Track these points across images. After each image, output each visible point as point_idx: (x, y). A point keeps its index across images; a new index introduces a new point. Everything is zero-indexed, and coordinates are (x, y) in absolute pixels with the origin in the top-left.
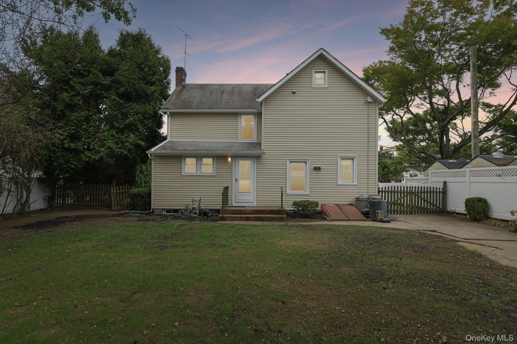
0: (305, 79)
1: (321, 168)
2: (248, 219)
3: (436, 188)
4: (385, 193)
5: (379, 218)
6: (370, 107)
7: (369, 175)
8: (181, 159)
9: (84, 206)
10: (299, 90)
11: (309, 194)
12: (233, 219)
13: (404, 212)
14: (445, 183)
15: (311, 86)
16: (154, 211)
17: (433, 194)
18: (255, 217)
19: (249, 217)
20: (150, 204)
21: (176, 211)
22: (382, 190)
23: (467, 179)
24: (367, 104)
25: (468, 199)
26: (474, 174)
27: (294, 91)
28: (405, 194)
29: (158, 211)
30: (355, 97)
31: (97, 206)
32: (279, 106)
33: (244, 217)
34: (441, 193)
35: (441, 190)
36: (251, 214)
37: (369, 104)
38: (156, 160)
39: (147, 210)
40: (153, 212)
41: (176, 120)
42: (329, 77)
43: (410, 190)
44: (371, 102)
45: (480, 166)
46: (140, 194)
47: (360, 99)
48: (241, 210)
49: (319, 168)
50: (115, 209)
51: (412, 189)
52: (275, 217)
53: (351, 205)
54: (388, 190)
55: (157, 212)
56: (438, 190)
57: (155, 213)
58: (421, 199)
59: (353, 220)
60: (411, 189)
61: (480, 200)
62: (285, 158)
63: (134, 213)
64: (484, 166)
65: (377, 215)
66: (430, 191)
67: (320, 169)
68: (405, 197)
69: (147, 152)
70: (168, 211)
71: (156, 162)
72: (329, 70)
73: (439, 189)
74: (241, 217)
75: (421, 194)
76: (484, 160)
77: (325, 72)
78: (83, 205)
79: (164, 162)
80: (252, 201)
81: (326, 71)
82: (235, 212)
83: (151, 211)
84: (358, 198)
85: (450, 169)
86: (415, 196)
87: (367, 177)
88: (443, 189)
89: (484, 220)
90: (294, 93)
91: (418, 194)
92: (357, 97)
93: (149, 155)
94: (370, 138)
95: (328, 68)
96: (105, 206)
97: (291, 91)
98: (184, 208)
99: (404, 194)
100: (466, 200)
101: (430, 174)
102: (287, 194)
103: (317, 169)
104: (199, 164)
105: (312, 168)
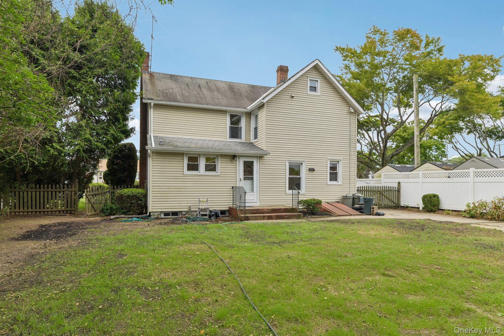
0: (302, 85)
1: (315, 169)
2: (270, 218)
3: (394, 187)
5: (375, 212)
6: (351, 116)
7: (351, 176)
9: (34, 213)
10: (296, 95)
11: (305, 193)
12: (256, 218)
14: (399, 183)
15: (306, 92)
16: (151, 214)
17: (392, 192)
18: (276, 216)
19: (271, 216)
20: (146, 207)
21: (175, 214)
23: (419, 180)
24: (349, 114)
25: (425, 195)
26: (425, 176)
27: (293, 95)
29: (156, 214)
30: (341, 107)
31: (53, 213)
32: (279, 109)
33: (266, 216)
34: (397, 192)
35: (397, 189)
36: (268, 213)
37: (351, 114)
38: (154, 157)
39: (144, 214)
40: (150, 216)
41: (159, 113)
42: (321, 86)
43: (377, 189)
44: (352, 113)
45: (429, 170)
46: (136, 196)
47: (344, 109)
48: (259, 209)
49: (313, 169)
50: (88, 214)
52: (293, 215)
53: (338, 202)
55: (154, 215)
56: (395, 189)
57: (152, 217)
58: (384, 196)
59: (354, 215)
61: (435, 196)
62: (285, 159)
63: (128, 218)
64: (432, 170)
65: (372, 210)
66: (389, 190)
68: (374, 195)
70: (166, 214)
71: (154, 159)
74: (264, 216)
75: (384, 192)
76: (432, 165)
77: (317, 81)
78: (32, 212)
79: (164, 160)
80: (255, 201)
81: (319, 80)
82: (255, 211)
83: (148, 214)
84: (346, 196)
85: (400, 172)
86: (380, 194)
87: (349, 178)
88: (398, 188)
89: (437, 211)
90: (292, 97)
91: (382, 192)
94: (351, 144)
95: (320, 78)
96: (69, 212)
97: (290, 95)
98: (187, 210)
99: (373, 192)
100: (424, 196)
101: (382, 176)
102: (287, 193)
103: (312, 170)
104: (202, 163)
105: (308, 169)
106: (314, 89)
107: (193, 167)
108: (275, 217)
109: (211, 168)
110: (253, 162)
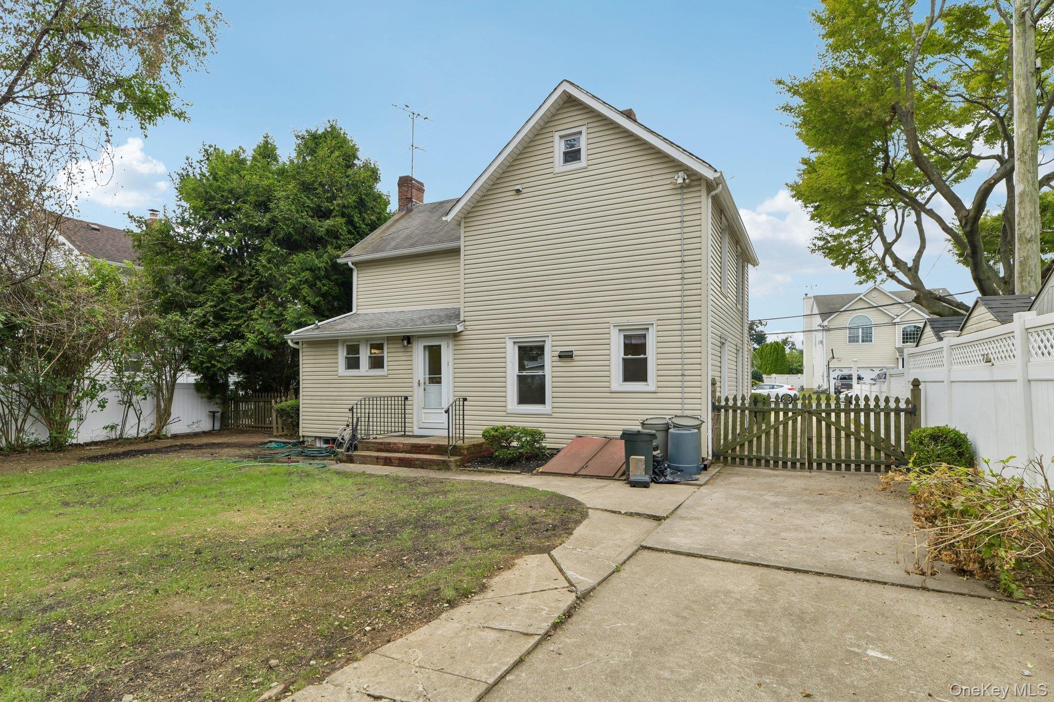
0: (540, 157)
1: (575, 353)
2: (385, 462)
3: (887, 400)
4: (735, 411)
6: (685, 196)
7: (686, 366)
8: (337, 347)
10: (527, 185)
11: (550, 412)
13: (785, 464)
14: (916, 384)
15: (554, 170)
16: (303, 439)
18: (400, 459)
19: (390, 458)
20: (298, 427)
22: (727, 403)
23: (945, 373)
24: (679, 191)
27: (518, 187)
28: (790, 414)
29: (309, 440)
30: (649, 179)
32: (491, 225)
33: (382, 458)
34: (902, 414)
35: (903, 405)
36: (406, 452)
38: (305, 350)
39: (297, 438)
41: (366, 275)
42: (590, 141)
43: (803, 404)
44: (687, 185)
47: (662, 182)
48: (390, 443)
49: (570, 354)
51: (810, 402)
54: (735, 403)
55: (306, 441)
56: (892, 405)
57: (306, 444)
59: (585, 476)
60: (807, 402)
62: (503, 336)
67: (571, 356)
68: (790, 422)
69: (286, 336)
70: (325, 441)
71: (304, 354)
72: (590, 125)
73: (897, 400)
74: (377, 458)
76: (986, 310)
77: (580, 133)
79: (315, 353)
80: (445, 425)
81: (584, 129)
82: (382, 447)
83: (300, 439)
86: (819, 422)
87: (679, 372)
88: (908, 402)
90: (518, 191)
91: (828, 415)
92: (654, 178)
93: (289, 342)
94: (686, 276)
95: (586, 122)
97: (513, 188)
101: (907, 359)
102: (508, 412)
103: (566, 356)
104: (364, 355)
105: (557, 354)
106: (572, 155)
107: (353, 363)
108: (397, 461)
109: (377, 363)
110: (440, 346)
